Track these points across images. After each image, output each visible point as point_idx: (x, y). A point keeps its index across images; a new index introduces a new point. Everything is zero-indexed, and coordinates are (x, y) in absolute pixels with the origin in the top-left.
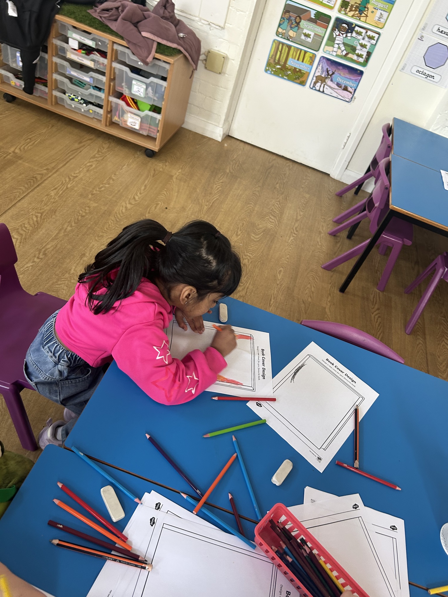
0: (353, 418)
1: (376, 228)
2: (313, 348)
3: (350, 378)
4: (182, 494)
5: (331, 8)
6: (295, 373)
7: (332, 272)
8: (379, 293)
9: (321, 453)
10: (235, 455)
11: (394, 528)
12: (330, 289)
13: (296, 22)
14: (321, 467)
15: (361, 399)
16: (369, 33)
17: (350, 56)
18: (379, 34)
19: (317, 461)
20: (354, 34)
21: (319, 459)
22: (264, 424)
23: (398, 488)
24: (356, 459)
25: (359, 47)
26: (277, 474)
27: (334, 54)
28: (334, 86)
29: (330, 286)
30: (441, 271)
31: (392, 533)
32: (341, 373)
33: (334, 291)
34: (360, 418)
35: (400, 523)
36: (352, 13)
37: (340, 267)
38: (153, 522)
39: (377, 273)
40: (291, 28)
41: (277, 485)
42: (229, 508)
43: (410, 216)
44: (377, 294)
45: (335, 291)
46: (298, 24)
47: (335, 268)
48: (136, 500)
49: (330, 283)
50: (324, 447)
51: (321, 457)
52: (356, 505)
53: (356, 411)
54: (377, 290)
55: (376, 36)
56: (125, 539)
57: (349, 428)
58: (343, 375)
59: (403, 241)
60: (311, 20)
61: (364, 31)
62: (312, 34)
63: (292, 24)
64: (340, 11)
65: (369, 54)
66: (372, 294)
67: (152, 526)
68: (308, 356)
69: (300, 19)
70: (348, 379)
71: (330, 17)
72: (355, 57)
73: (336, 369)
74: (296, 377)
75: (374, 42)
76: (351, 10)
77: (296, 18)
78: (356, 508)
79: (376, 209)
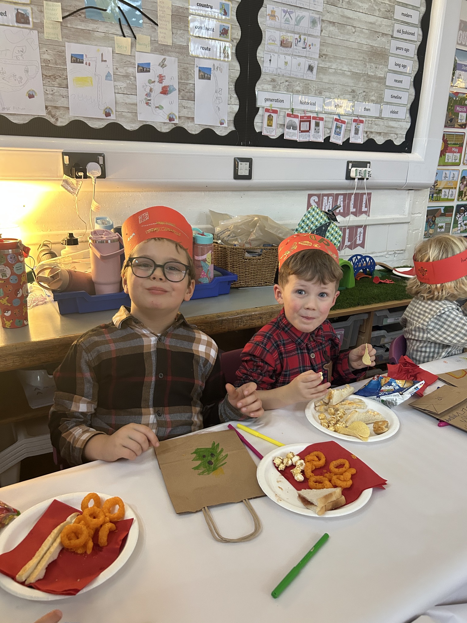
5: (453, 200)
13: (433, 221)
27: (459, 232)
36: (466, 198)
40: (430, 227)
46: (434, 222)
60: (442, 215)
62: (444, 224)
63: (430, 224)
64: (458, 200)
69: (435, 217)
71: (453, 207)
77: (432, 218)
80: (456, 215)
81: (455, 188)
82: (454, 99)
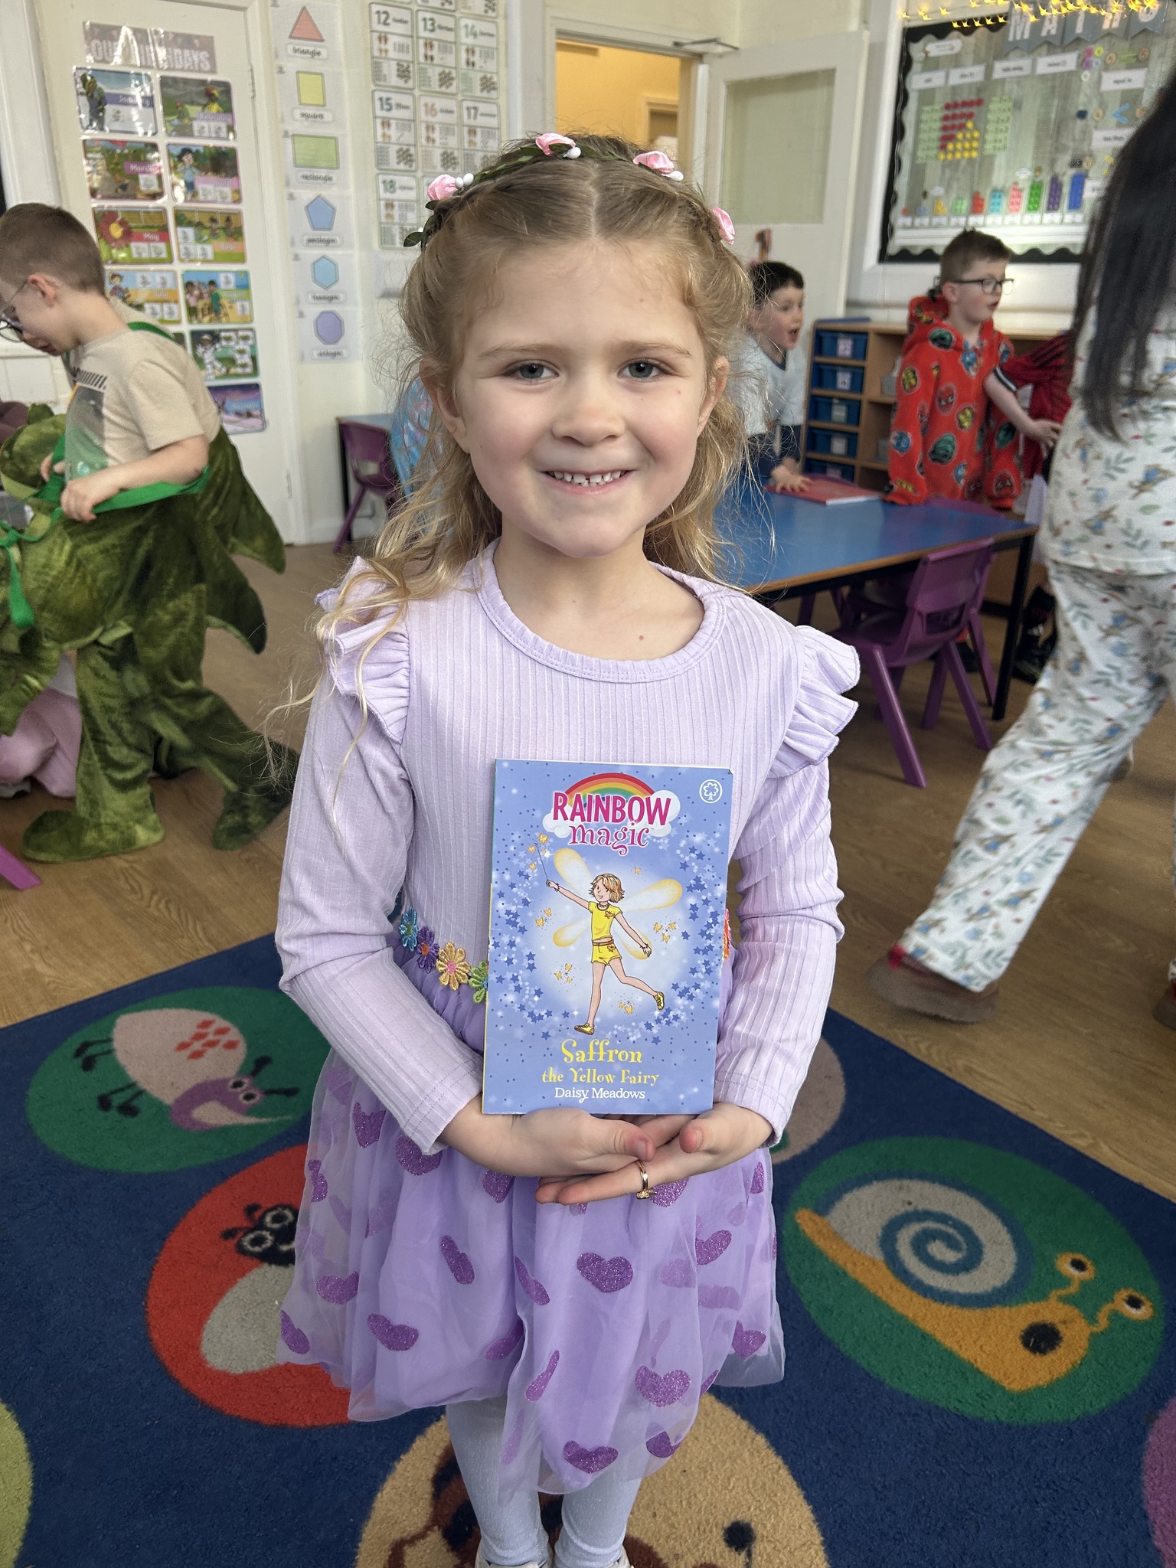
5: (178, 322)
16: (241, 333)
17: (233, 371)
18: (251, 330)
20: (224, 343)
25: (237, 356)
27: (212, 377)
28: (233, 418)
36: (206, 319)
55: (249, 333)
61: (232, 334)
64: (190, 322)
65: (254, 359)
71: (182, 334)
72: (239, 370)
75: (250, 342)
76: (204, 316)
80: (194, 348)
81: (176, 302)
82: (118, 151)
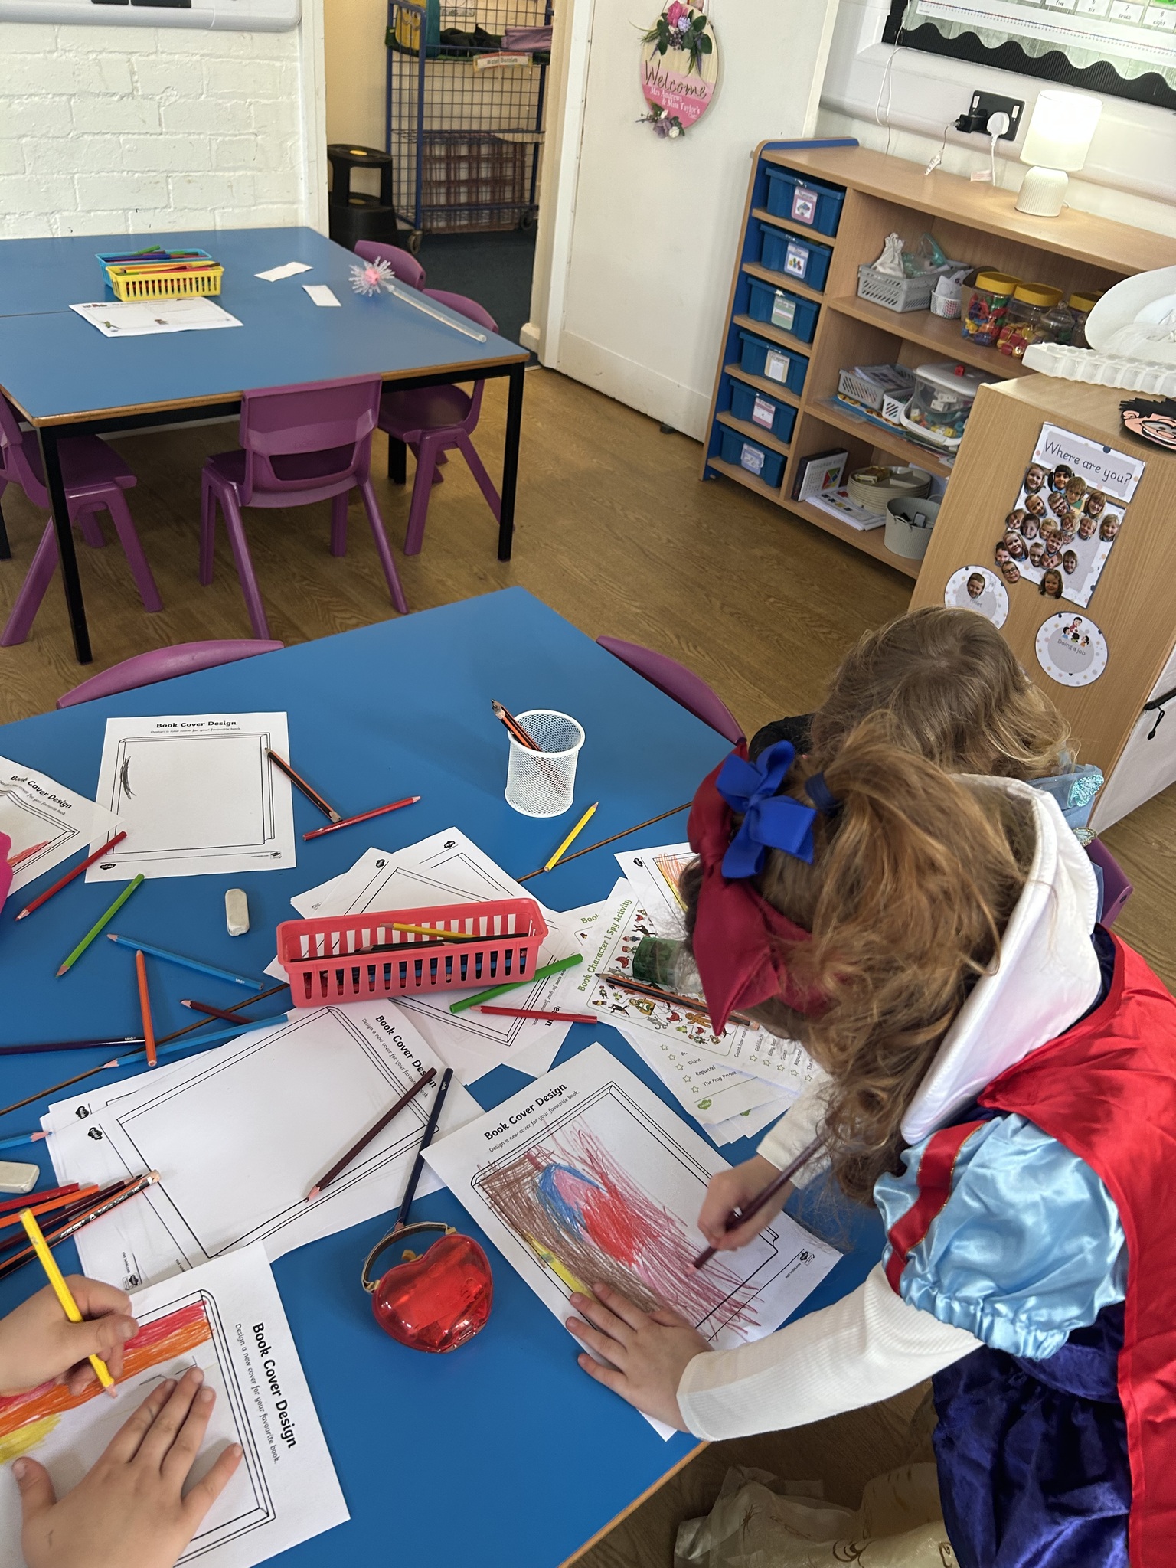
0: (276, 771)
1: (45, 493)
2: (117, 729)
3: (221, 724)
4: (105, 1066)
6: (125, 781)
7: (33, 640)
8: (159, 616)
9: (271, 846)
10: (139, 953)
11: (449, 845)
12: (59, 673)
14: (288, 861)
15: (264, 738)
19: (276, 860)
21: (275, 854)
22: (143, 882)
23: (415, 799)
24: (328, 811)
26: (230, 919)
29: (53, 667)
30: (228, 493)
31: (452, 851)
32: (200, 727)
33: (69, 670)
34: (287, 761)
35: (453, 833)
37: (40, 619)
38: (95, 1134)
39: (121, 584)
41: (243, 932)
42: (198, 1018)
43: (87, 419)
44: (158, 621)
45: (74, 670)
47: (32, 630)
48: (35, 1137)
49: (50, 663)
50: (268, 836)
51: (276, 850)
52: (378, 862)
53: (272, 757)
54: (152, 615)
56: (74, 1188)
57: (283, 786)
58: (206, 726)
59: (116, 484)
66: (147, 628)
67: (101, 1138)
68: (122, 744)
70: (219, 726)
73: (187, 728)
74: (130, 785)
78: (382, 865)
79: (10, 450)
